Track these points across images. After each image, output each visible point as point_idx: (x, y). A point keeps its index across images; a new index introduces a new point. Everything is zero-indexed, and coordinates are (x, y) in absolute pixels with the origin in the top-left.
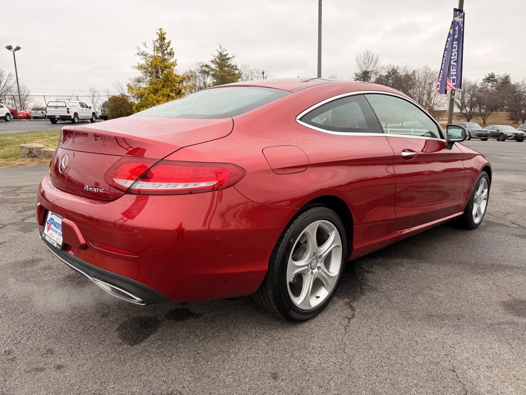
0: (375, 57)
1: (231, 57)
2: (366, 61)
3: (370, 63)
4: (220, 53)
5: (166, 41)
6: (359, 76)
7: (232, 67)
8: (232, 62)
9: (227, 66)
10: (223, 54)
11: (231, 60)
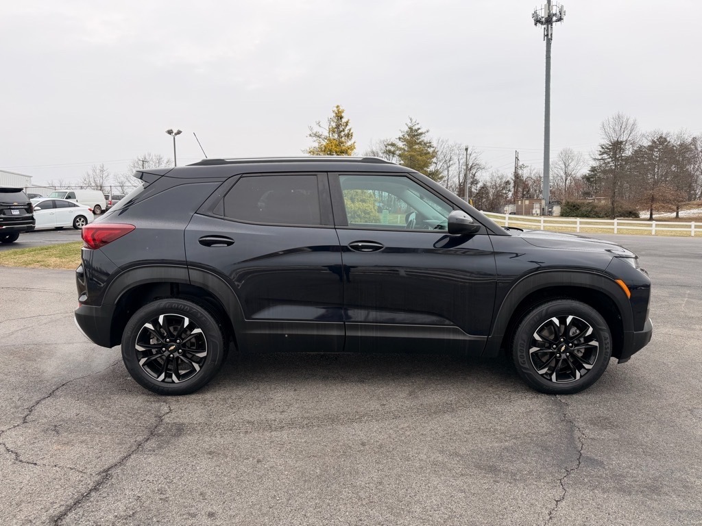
0: (631, 121)
1: (424, 131)
2: (617, 128)
3: (622, 130)
4: (411, 128)
5: (344, 120)
6: (607, 148)
7: (425, 144)
8: (424, 138)
9: (418, 144)
10: (414, 128)
11: (423, 135)
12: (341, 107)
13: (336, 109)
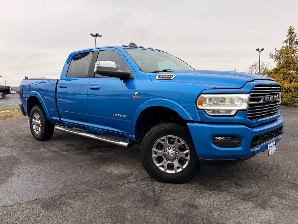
12: (293, 27)
13: (289, 29)
